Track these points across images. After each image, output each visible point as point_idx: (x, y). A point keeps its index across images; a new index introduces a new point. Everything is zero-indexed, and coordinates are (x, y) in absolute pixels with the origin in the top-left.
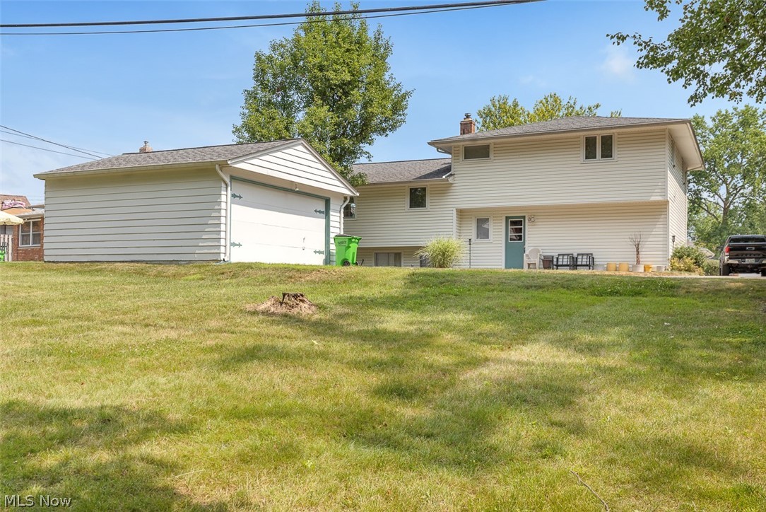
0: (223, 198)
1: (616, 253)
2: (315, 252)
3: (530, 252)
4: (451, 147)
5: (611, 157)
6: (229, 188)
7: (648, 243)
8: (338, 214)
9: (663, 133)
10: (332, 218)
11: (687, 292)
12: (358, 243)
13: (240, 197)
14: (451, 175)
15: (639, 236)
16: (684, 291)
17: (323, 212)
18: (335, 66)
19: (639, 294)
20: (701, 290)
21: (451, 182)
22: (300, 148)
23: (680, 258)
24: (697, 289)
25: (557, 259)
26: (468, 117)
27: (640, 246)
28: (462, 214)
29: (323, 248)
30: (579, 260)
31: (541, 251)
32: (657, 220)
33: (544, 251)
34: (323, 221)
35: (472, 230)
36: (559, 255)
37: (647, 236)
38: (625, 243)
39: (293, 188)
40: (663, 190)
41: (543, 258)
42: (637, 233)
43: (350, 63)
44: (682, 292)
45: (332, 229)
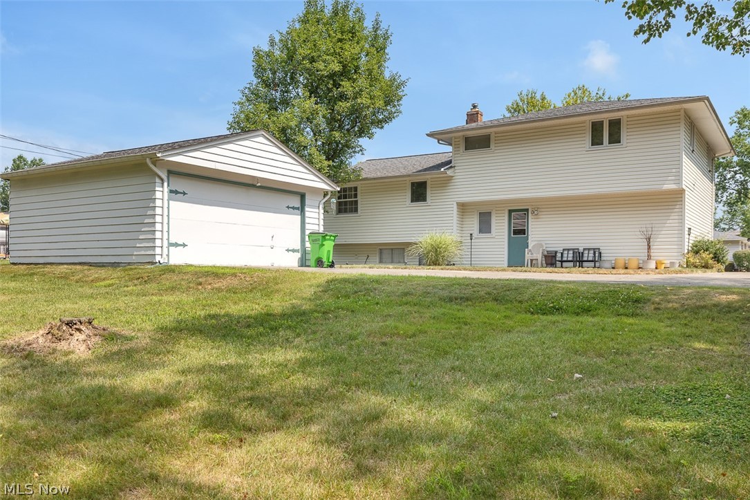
0: (158, 195)
1: (625, 248)
2: (288, 250)
3: (532, 247)
4: (451, 138)
5: (620, 142)
6: (166, 184)
7: (660, 236)
8: (317, 210)
9: (678, 113)
10: (307, 214)
11: (655, 309)
12: (334, 241)
13: (184, 194)
14: (451, 167)
15: (650, 229)
16: (653, 307)
17: (298, 209)
18: (325, 57)
19: (587, 311)
20: (676, 305)
21: (451, 175)
22: (261, 139)
23: (697, 252)
24: (670, 305)
25: (562, 254)
26: (475, 107)
27: (651, 240)
28: (464, 208)
29: (298, 246)
30: (586, 255)
31: (545, 246)
32: (672, 211)
33: (547, 246)
34: (299, 218)
35: (473, 224)
36: (564, 250)
37: (660, 229)
38: (636, 237)
39: (255, 183)
40: (677, 178)
41: (546, 253)
42: (648, 226)
43: (341, 54)
44: (649, 308)
45: (307, 226)
